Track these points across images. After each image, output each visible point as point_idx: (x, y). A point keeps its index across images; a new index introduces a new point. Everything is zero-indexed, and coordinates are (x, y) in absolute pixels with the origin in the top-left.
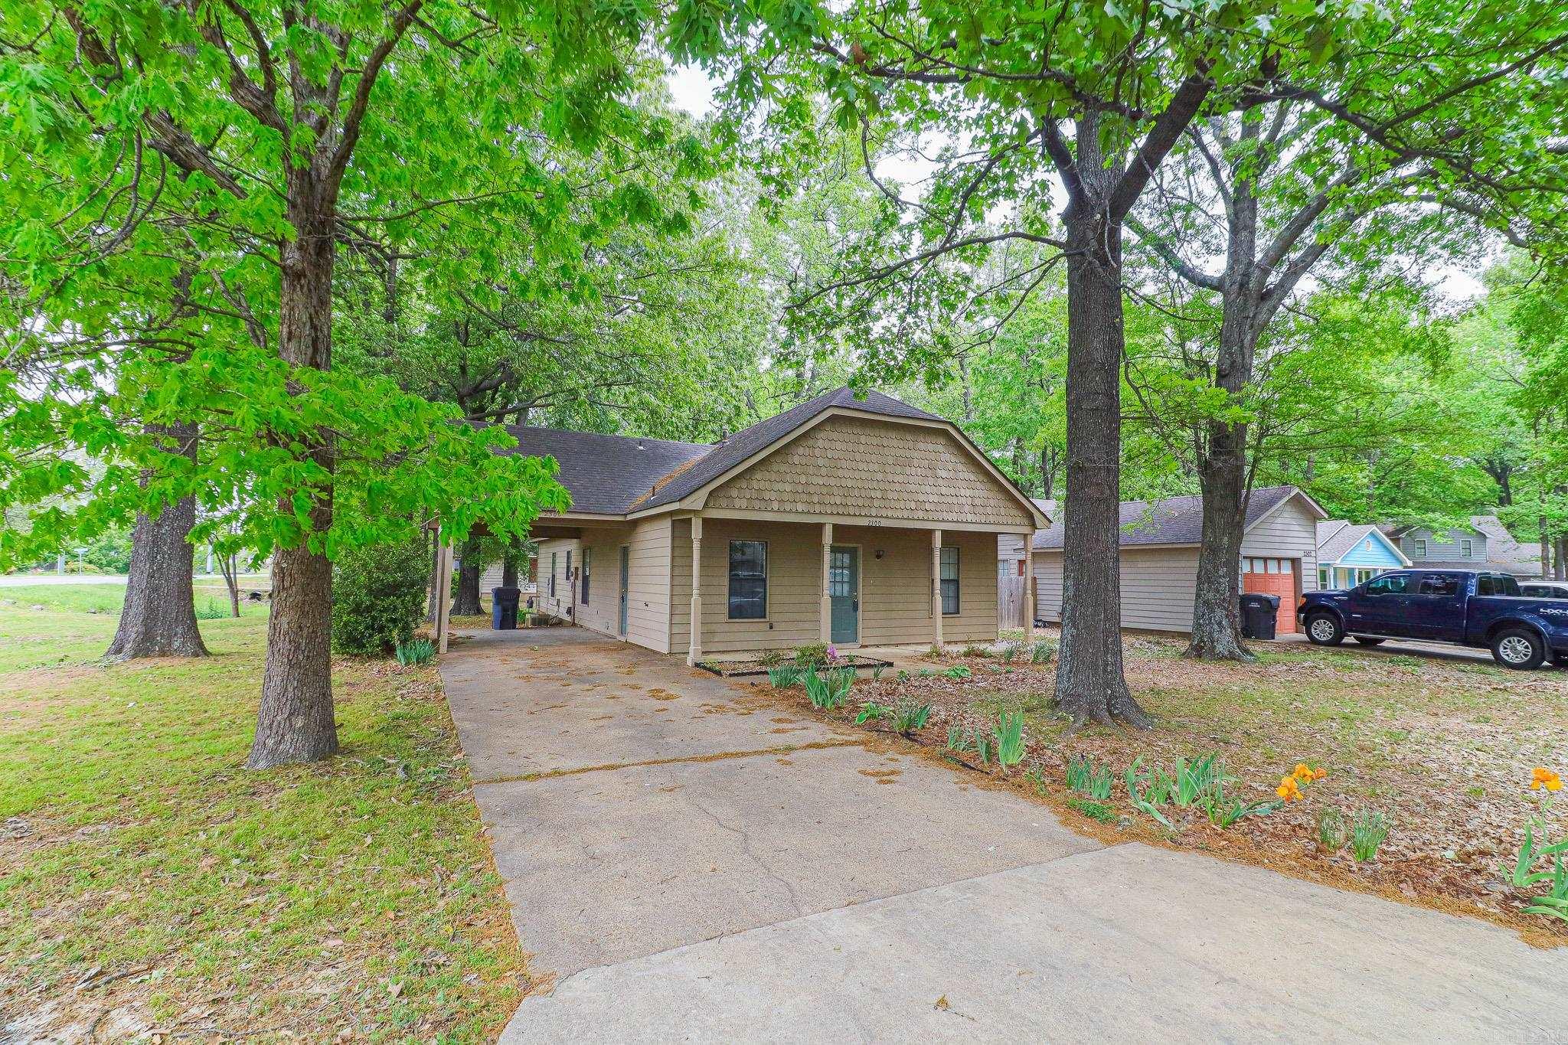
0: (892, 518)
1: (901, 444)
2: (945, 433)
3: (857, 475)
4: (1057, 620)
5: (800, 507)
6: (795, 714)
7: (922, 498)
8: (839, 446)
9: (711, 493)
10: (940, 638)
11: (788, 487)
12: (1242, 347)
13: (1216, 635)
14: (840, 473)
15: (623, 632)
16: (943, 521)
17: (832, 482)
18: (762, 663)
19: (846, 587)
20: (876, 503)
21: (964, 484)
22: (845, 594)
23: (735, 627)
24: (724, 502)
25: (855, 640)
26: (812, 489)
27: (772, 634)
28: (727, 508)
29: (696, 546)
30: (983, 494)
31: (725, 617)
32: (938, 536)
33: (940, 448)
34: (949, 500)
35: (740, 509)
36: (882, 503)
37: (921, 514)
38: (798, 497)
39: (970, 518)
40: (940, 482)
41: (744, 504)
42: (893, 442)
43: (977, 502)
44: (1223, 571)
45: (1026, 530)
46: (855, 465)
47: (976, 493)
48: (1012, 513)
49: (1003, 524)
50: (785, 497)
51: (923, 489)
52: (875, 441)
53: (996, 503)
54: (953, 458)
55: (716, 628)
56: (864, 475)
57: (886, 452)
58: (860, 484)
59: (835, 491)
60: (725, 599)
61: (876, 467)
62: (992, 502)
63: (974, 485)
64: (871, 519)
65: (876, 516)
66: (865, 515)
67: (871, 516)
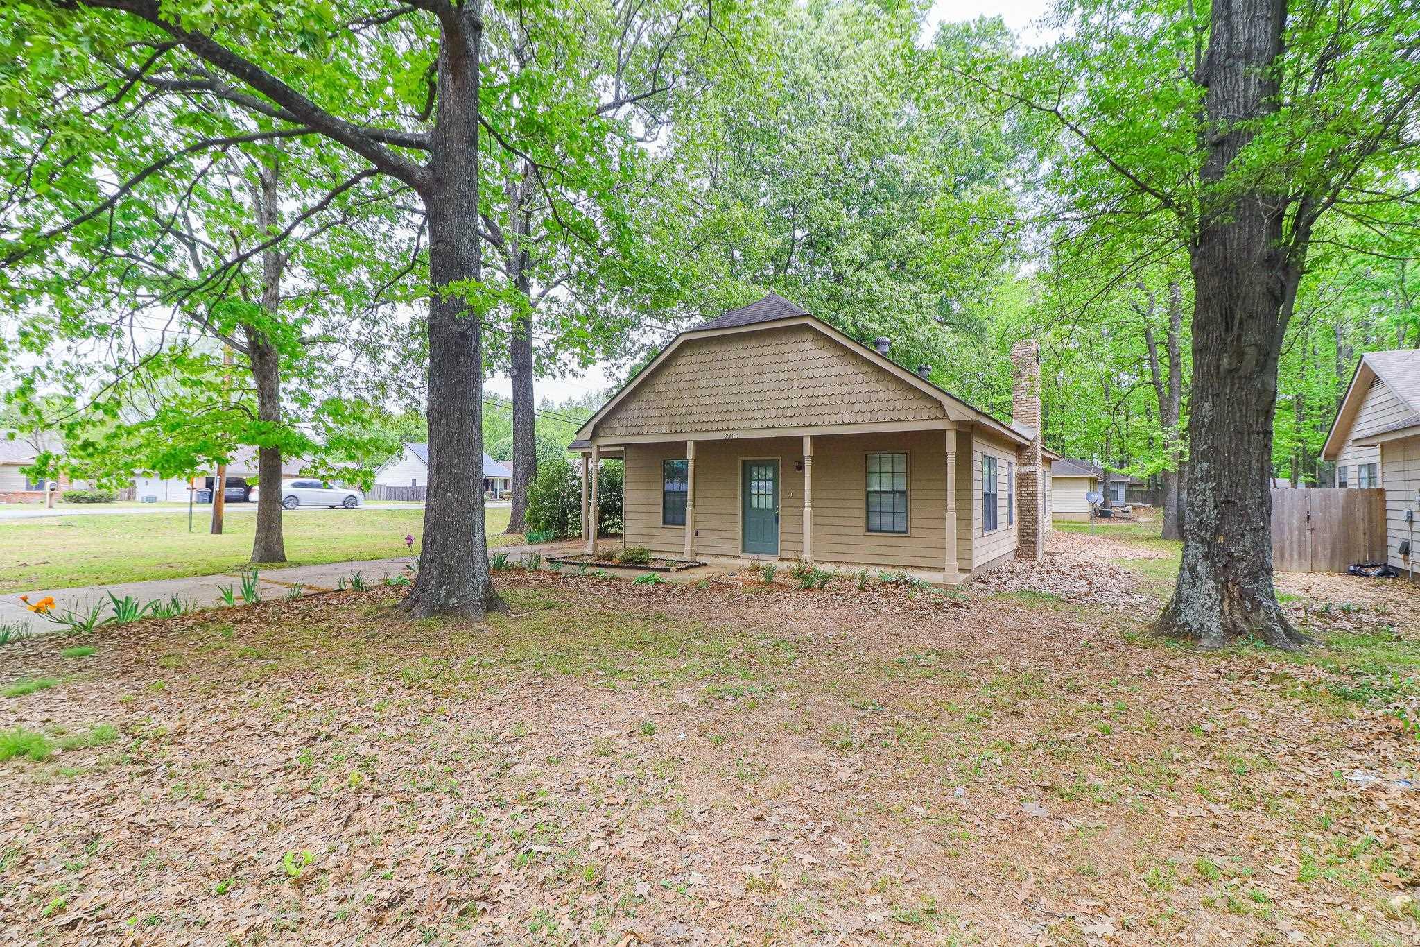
0: (750, 429)
1: (760, 351)
2: (807, 327)
3: (714, 391)
5: (664, 429)
7: (783, 404)
8: (696, 367)
9: (596, 426)
10: (807, 556)
11: (655, 412)
14: (698, 393)
16: (812, 425)
19: (770, 499)
20: (733, 416)
23: (668, 532)
25: (777, 553)
26: (674, 411)
27: (698, 541)
28: (611, 436)
30: (864, 387)
31: (660, 523)
32: (808, 443)
34: (820, 401)
35: (620, 436)
36: (739, 415)
38: (662, 420)
39: (847, 418)
40: (807, 382)
41: (623, 431)
46: (712, 383)
47: (857, 388)
48: (914, 404)
49: (899, 421)
50: (653, 421)
51: (786, 394)
52: (732, 355)
53: (889, 395)
54: (824, 353)
55: (655, 532)
56: (720, 391)
57: (744, 363)
58: (717, 400)
59: (694, 410)
60: (660, 510)
61: (734, 380)
62: (881, 396)
63: (853, 379)
64: (729, 433)
65: (734, 429)
66: (723, 430)
67: (728, 429)
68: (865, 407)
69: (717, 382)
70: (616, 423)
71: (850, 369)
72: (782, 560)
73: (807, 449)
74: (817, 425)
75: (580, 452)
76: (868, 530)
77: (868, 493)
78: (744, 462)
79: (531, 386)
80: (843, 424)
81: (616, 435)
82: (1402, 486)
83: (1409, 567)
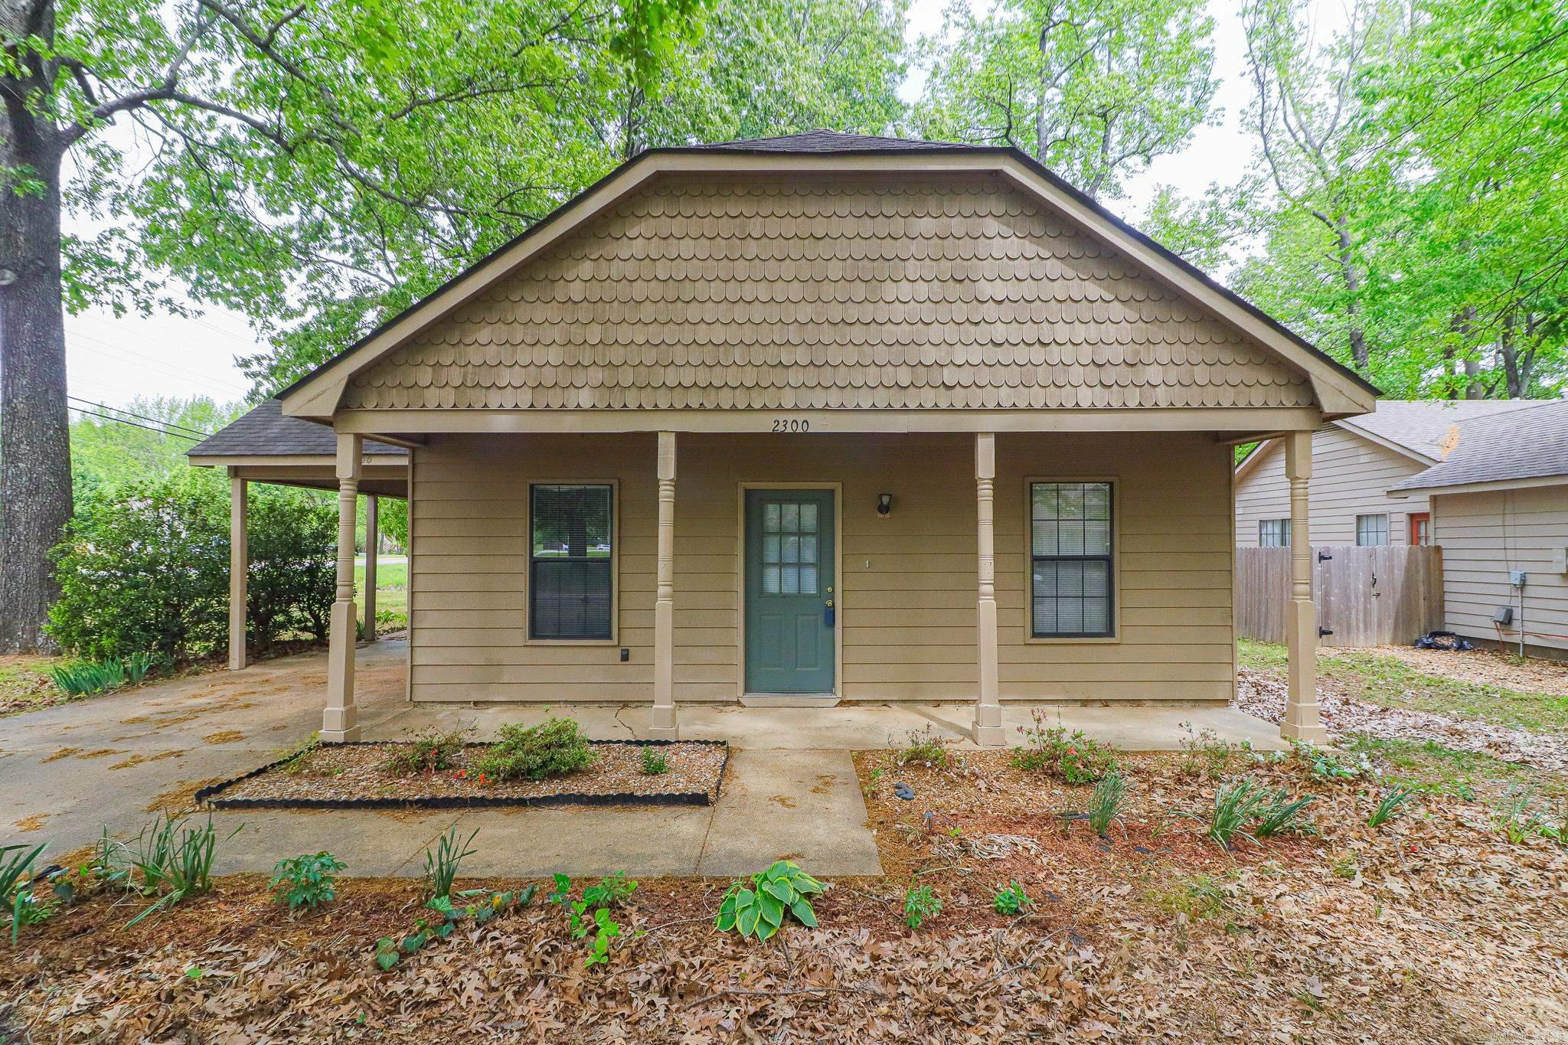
0: (842, 410)
1: (867, 227)
2: (998, 183)
3: (740, 313)
4: (1494, 635)
5: (587, 399)
7: (929, 355)
8: (686, 248)
9: (352, 380)
11: (554, 355)
14: (693, 313)
16: (999, 409)
17: (670, 335)
19: (810, 578)
21: (1068, 311)
22: (808, 589)
23: (545, 655)
24: (398, 399)
25: (830, 689)
26: (617, 355)
28: (408, 409)
30: (1125, 332)
31: (521, 636)
32: (986, 449)
33: (992, 226)
34: (1022, 355)
35: (439, 409)
36: (811, 377)
37: (928, 398)
38: (579, 377)
39: (1086, 397)
40: (990, 311)
41: (449, 398)
43: (1114, 354)
45: (1291, 420)
46: (732, 291)
47: (1110, 332)
48: (1235, 375)
49: (1203, 408)
50: (549, 377)
51: (935, 333)
52: (789, 227)
53: (1179, 353)
54: (1030, 248)
55: (504, 656)
56: (758, 313)
57: (824, 249)
58: (748, 334)
59: (680, 355)
60: (522, 601)
61: (795, 291)
62: (1163, 353)
63: (1100, 311)
64: (781, 417)
65: (796, 409)
66: (765, 409)
67: (780, 409)
68: (1126, 375)
69: (749, 291)
70: (425, 376)
71: (1093, 290)
72: (843, 703)
73: (986, 465)
74: (1014, 409)
75: (221, 466)
76: (1035, 635)
77: (1036, 559)
78: (748, 492)
79: (56, 320)
80: (1078, 409)
81: (423, 409)
82: (1500, 543)
83: (1516, 639)
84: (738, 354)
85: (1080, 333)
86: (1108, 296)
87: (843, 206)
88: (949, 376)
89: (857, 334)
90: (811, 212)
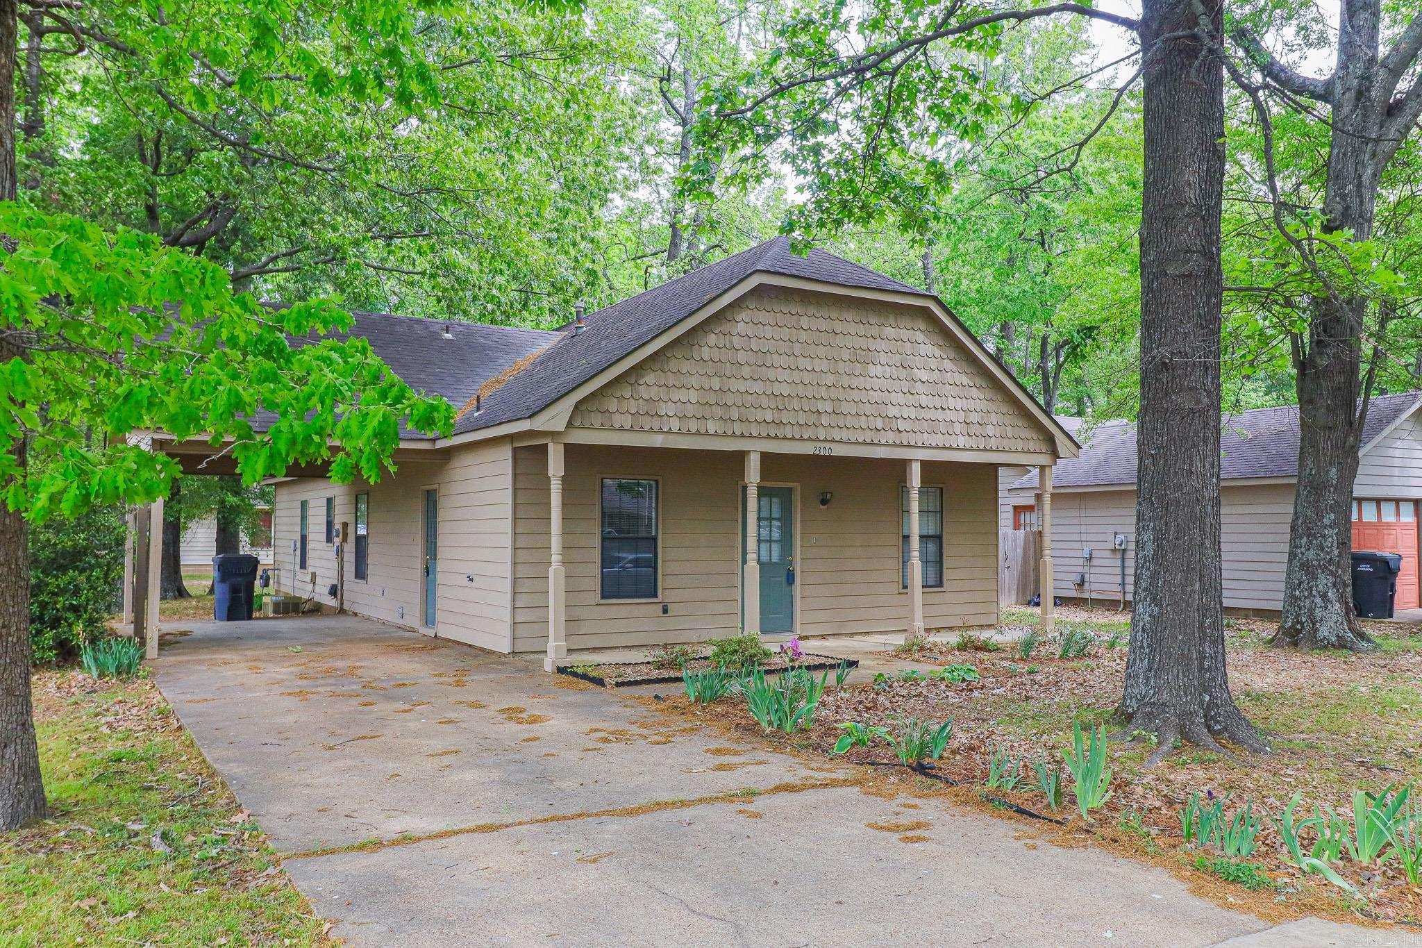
0: (849, 443)
1: (861, 329)
3: (796, 377)
4: (1073, 594)
5: (712, 427)
6: (737, 741)
7: (892, 412)
8: (768, 332)
9: (578, 405)
10: (919, 624)
12: (1359, 186)
13: (1318, 613)
14: (771, 374)
15: (429, 620)
16: (923, 447)
17: (758, 387)
18: (661, 666)
20: (825, 420)
21: (955, 391)
22: (775, 558)
23: (613, 612)
25: (790, 629)
26: (729, 399)
27: (668, 622)
28: (602, 428)
29: (556, 487)
30: (978, 405)
32: (916, 470)
33: (920, 337)
34: (932, 414)
35: (622, 429)
36: (833, 420)
37: (891, 437)
39: (962, 442)
40: (919, 387)
42: (849, 325)
43: (973, 417)
44: (1329, 518)
45: (1044, 460)
46: (793, 362)
50: (690, 411)
51: (894, 398)
52: (822, 324)
53: (1001, 418)
55: (582, 613)
57: (840, 340)
58: (800, 391)
59: (764, 401)
60: (596, 570)
61: (825, 365)
62: (994, 418)
64: (819, 445)
65: (825, 440)
66: (810, 439)
67: (817, 440)
68: (978, 430)
72: (802, 637)
73: (915, 479)
74: (930, 447)
77: (904, 537)
78: (743, 489)
80: (958, 449)
81: (612, 428)
82: (1077, 529)
83: (1086, 595)
84: (795, 404)
85: (960, 403)
86: (971, 384)
87: (848, 315)
88: (901, 425)
89: (856, 395)
90: (834, 316)
